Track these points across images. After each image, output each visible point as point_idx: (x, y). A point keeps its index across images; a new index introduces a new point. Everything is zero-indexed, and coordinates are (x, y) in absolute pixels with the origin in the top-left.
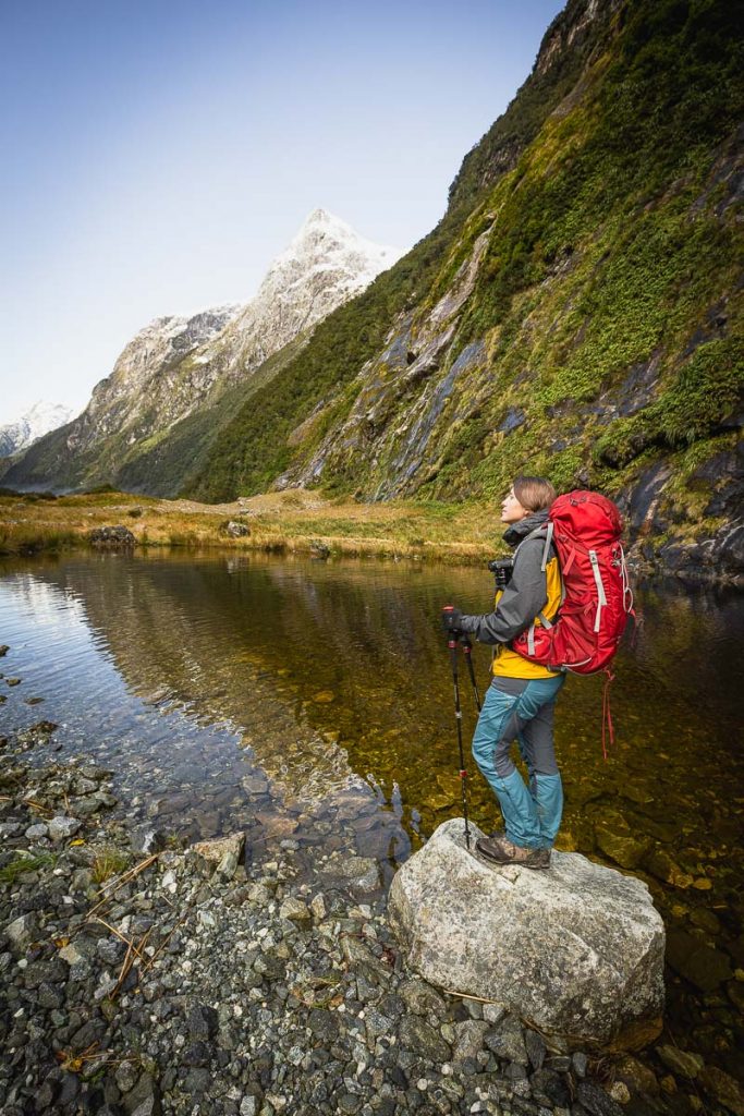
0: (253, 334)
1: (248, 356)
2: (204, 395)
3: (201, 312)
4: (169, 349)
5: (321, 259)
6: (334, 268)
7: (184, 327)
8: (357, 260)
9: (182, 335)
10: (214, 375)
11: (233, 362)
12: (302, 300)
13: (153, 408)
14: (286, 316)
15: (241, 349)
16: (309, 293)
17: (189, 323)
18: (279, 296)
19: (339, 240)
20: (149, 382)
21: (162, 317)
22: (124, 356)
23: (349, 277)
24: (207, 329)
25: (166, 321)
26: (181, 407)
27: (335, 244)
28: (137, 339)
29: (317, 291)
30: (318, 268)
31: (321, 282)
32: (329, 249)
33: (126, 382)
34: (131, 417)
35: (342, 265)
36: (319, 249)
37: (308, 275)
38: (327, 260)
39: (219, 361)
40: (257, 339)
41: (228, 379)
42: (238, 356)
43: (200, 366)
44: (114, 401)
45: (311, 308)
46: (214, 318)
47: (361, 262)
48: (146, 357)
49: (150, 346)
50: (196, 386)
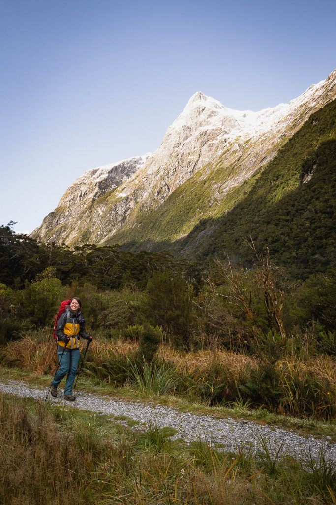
0: (159, 176)
1: (157, 190)
2: (124, 219)
3: (117, 164)
4: (97, 190)
5: (204, 123)
6: (214, 128)
7: (105, 175)
8: (230, 121)
9: (105, 180)
10: (132, 204)
11: (145, 195)
12: (193, 150)
13: (88, 230)
14: (183, 162)
15: (151, 186)
16: (198, 145)
17: (109, 173)
18: (177, 149)
19: (215, 109)
20: (84, 212)
21: (92, 170)
22: (66, 196)
23: (226, 132)
24: (120, 175)
25: (95, 172)
26: (109, 228)
27: (213, 112)
28: (75, 185)
29: (204, 143)
30: (203, 129)
31: (205, 138)
32: (210, 116)
33: (67, 214)
34: (71, 237)
35: (219, 125)
36: (203, 117)
37: (196, 134)
38: (208, 123)
39: (135, 195)
40: (162, 178)
41: (143, 206)
42: (150, 191)
43: (121, 199)
44: (59, 227)
45: (200, 155)
46: (125, 168)
47: (232, 122)
48: (80, 196)
49: (84, 189)
50: (119, 213)
